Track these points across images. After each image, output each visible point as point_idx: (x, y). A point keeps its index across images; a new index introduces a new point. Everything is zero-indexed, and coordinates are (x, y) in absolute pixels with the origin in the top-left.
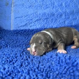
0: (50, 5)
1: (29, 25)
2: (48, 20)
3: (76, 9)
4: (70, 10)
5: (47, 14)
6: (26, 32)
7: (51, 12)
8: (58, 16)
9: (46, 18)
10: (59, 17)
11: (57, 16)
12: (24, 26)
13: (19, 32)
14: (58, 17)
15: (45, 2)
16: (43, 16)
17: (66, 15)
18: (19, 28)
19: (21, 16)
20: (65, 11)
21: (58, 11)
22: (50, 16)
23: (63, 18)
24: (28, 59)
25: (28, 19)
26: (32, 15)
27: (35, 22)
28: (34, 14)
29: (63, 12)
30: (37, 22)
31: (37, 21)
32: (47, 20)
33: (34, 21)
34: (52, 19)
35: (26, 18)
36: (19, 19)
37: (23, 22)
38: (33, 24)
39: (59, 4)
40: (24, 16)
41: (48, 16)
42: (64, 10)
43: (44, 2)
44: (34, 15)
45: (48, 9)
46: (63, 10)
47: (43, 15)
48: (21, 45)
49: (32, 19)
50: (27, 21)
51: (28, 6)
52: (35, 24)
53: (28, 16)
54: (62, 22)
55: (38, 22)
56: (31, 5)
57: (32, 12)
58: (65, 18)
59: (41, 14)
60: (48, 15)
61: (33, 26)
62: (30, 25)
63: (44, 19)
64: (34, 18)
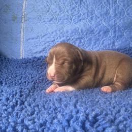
0: (86, 14)
1: (49, 50)
2: (82, 41)
4: (123, 21)
5: (80, 31)
7: (88, 27)
8: (101, 33)
9: (79, 38)
10: (102, 35)
11: (99, 33)
12: (41, 52)
14: (100, 35)
15: (77, 10)
16: (74, 34)
17: (115, 32)
19: (36, 36)
20: (113, 24)
21: (100, 25)
22: (85, 34)
23: (110, 37)
25: (48, 40)
26: (54, 33)
32: (81, 41)
34: (90, 39)
35: (44, 38)
37: (40, 45)
39: (103, 13)
40: (41, 35)
41: (81, 34)
43: (75, 10)
44: (57, 34)
45: (81, 22)
46: (110, 23)
47: (72, 32)
49: (55, 40)
51: (48, 19)
53: (47, 36)
54: (109, 44)
56: (52, 17)
57: (55, 29)
58: (115, 37)
59: (70, 31)
60: (82, 32)
63: (74, 40)
64: (57, 38)
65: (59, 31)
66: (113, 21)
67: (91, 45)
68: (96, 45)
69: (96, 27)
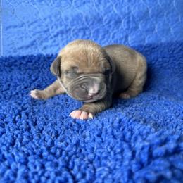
1: (41, 44)
2: (87, 33)
3: (153, 7)
4: (138, 8)
5: (84, 19)
6: (34, 61)
7: (95, 14)
8: (112, 23)
9: (83, 29)
10: (112, 26)
11: (109, 23)
12: (28, 47)
13: (16, 61)
14: (110, 26)
16: (75, 22)
17: (128, 22)
18: (15, 52)
19: (20, 23)
20: (127, 12)
21: (110, 12)
22: (90, 23)
23: (122, 29)
24: (32, 127)
25: (38, 29)
26: (48, 20)
27: (55, 36)
28: (53, 19)
29: (122, 13)
30: (59, 38)
31: (60, 35)
32: (85, 33)
33: (52, 35)
34: (98, 31)
35: (32, 27)
36: (16, 30)
37: (26, 37)
38: (50, 41)
40: (28, 22)
41: (86, 23)
42: (125, 10)
44: (52, 21)
45: (85, 6)
46: (123, 9)
47: (73, 20)
48: (20, 95)
49: (48, 30)
50: (34, 35)
52: (56, 43)
53: (36, 24)
54: (121, 39)
55: (62, 36)
57: (48, 13)
59: (70, 18)
60: (86, 20)
61: (51, 46)
62: (44, 44)
63: (76, 31)
64: (52, 27)
65: (55, 17)
66: (126, 7)
67: (99, 39)
68: (105, 39)
69: (105, 15)
